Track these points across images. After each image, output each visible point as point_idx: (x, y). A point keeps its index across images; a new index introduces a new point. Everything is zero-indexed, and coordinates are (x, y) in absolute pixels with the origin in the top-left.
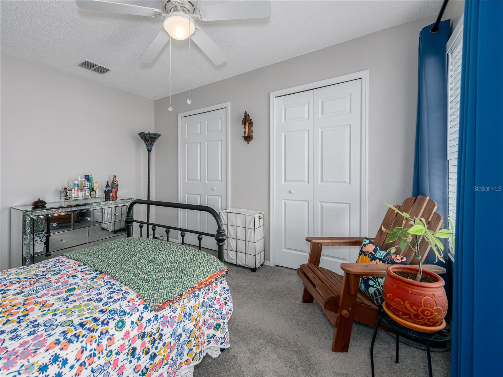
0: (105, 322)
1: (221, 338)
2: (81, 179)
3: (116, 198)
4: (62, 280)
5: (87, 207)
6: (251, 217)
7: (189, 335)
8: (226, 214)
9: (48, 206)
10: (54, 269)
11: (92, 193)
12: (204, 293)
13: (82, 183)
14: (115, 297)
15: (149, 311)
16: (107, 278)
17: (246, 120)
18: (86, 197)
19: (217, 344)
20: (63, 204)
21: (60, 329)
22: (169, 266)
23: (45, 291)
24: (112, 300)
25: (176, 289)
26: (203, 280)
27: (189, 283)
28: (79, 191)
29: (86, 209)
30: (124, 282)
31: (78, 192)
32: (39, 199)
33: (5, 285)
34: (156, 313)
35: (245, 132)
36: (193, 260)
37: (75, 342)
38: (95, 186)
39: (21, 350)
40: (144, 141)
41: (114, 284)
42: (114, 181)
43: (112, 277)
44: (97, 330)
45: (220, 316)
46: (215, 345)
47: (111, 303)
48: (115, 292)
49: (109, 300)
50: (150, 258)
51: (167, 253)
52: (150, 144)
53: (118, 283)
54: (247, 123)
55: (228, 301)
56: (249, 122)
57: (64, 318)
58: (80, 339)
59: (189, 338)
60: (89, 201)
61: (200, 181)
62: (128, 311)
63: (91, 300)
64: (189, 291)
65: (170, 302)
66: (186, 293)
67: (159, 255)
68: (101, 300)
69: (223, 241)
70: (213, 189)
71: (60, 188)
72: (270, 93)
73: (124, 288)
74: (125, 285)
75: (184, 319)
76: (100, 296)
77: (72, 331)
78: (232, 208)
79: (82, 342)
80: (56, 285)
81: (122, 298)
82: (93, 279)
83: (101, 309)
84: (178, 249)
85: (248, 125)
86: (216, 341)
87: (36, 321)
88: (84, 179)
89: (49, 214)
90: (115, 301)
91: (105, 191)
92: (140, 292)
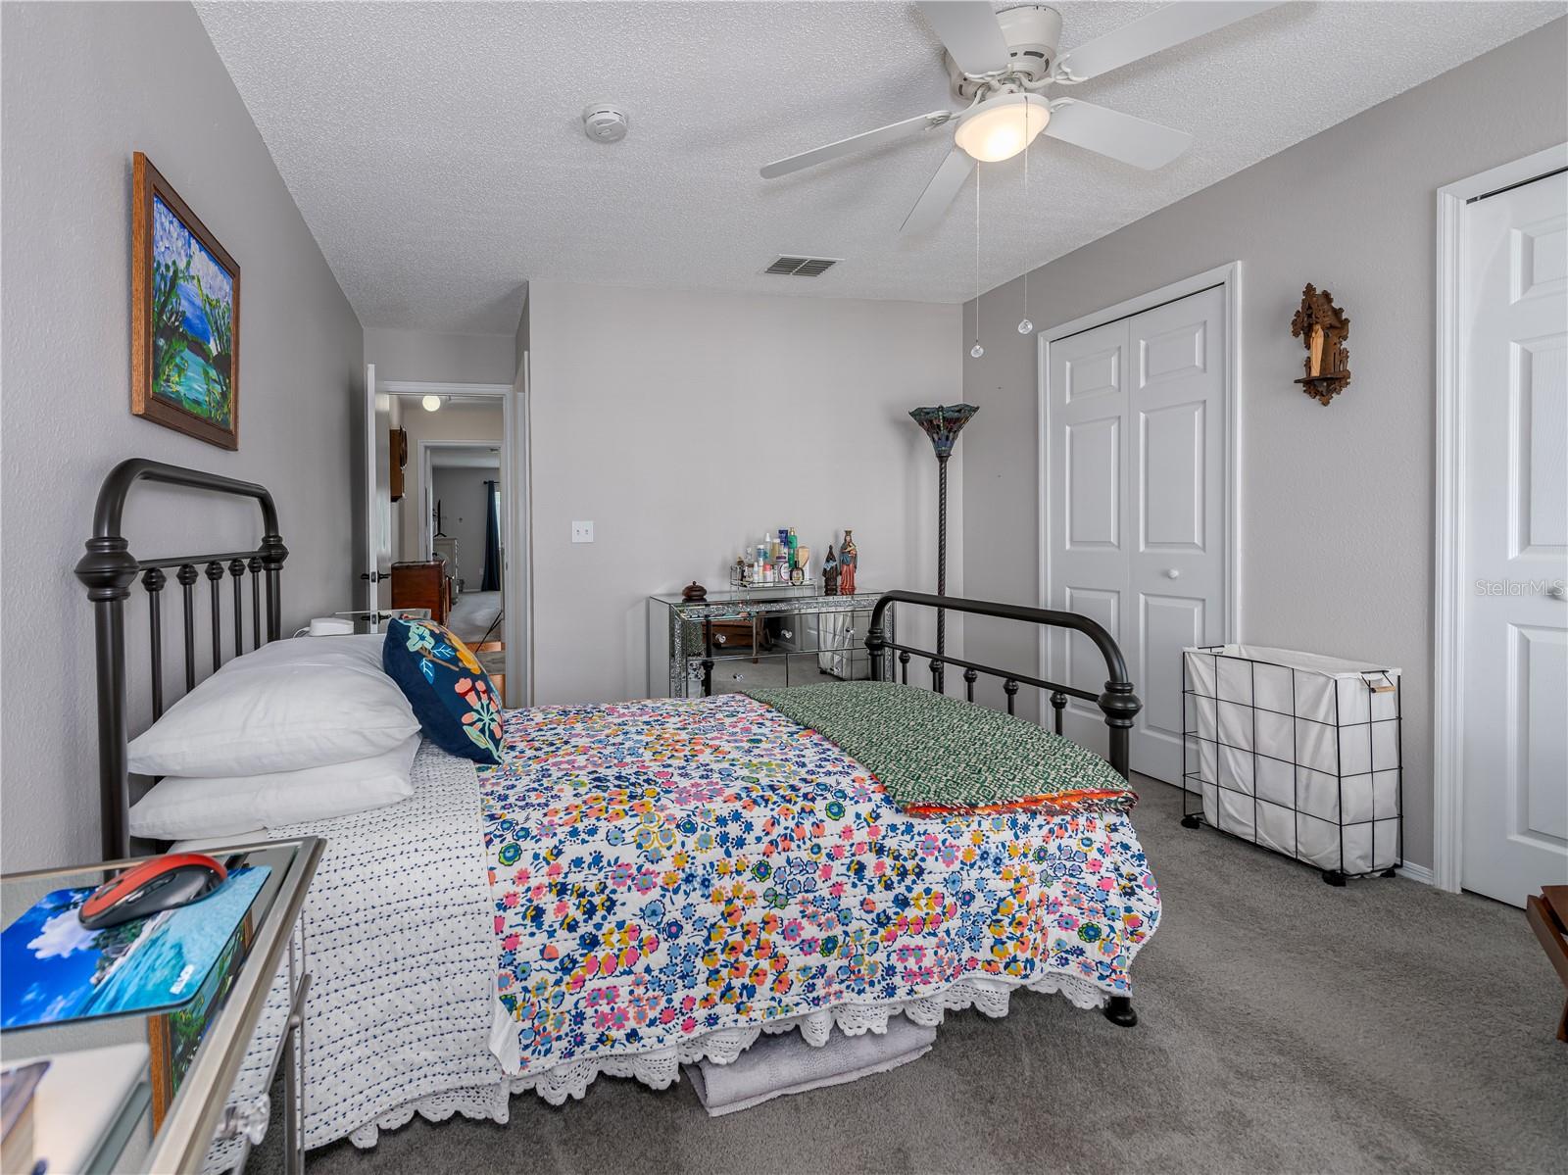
0: (810, 796)
1: (1101, 963)
2: (771, 539)
3: (851, 591)
4: (740, 725)
5: (783, 606)
6: (1322, 680)
7: (995, 906)
8: (1211, 660)
9: (709, 598)
10: (727, 709)
11: (795, 573)
12: (1046, 829)
13: (773, 550)
14: (829, 767)
15: (894, 809)
16: (816, 738)
17: (1310, 316)
18: (783, 583)
19: (1088, 974)
20: (736, 597)
21: (740, 784)
22: (953, 745)
23: (715, 734)
24: (822, 770)
25: (962, 790)
26: (1041, 794)
27: (999, 788)
28: (768, 567)
29: (784, 611)
30: (848, 750)
31: (765, 569)
32: (694, 583)
33: (661, 715)
34: (911, 820)
35: (1308, 363)
36: (1025, 748)
37: (762, 806)
38: (802, 557)
39: (694, 790)
40: (928, 431)
41: (829, 750)
42: (847, 544)
43: (827, 739)
44: (796, 803)
45: (1099, 906)
46: (1082, 976)
47: (822, 775)
48: (829, 760)
49: (818, 770)
50: (912, 723)
51: (955, 721)
52: (944, 439)
53: (836, 750)
54: (1318, 327)
55: (1139, 886)
56: (1329, 320)
57: (745, 772)
58: (770, 806)
59: (995, 912)
60: (790, 594)
61: (1119, 547)
62: (851, 795)
63: (787, 760)
64: (995, 804)
65: (943, 809)
66: (986, 805)
67: (935, 721)
68: (804, 765)
69: (1128, 714)
70: (1167, 575)
71: (732, 561)
72: (1439, 190)
73: (847, 759)
74: (850, 754)
75: (979, 863)
76: (802, 759)
77: (758, 791)
78: (1247, 643)
79: (772, 810)
80: (731, 730)
81: (841, 772)
82: (792, 734)
83: (803, 777)
84: (989, 717)
85: (1321, 333)
86: (1086, 968)
87: (708, 765)
88: (778, 541)
89: (709, 616)
90: (828, 773)
91: (825, 569)
92: (878, 771)
